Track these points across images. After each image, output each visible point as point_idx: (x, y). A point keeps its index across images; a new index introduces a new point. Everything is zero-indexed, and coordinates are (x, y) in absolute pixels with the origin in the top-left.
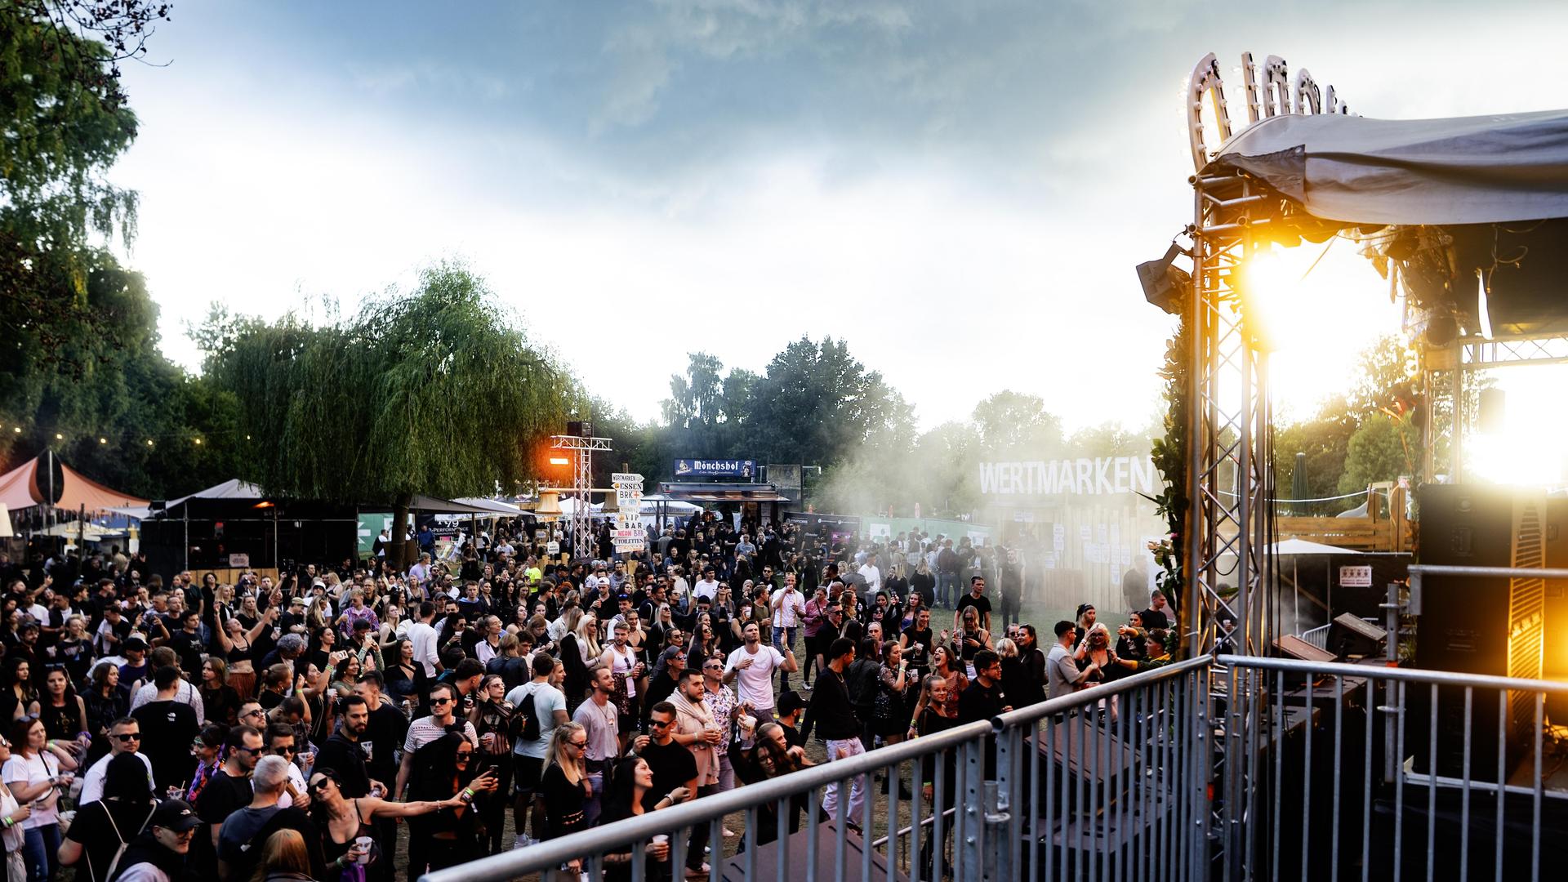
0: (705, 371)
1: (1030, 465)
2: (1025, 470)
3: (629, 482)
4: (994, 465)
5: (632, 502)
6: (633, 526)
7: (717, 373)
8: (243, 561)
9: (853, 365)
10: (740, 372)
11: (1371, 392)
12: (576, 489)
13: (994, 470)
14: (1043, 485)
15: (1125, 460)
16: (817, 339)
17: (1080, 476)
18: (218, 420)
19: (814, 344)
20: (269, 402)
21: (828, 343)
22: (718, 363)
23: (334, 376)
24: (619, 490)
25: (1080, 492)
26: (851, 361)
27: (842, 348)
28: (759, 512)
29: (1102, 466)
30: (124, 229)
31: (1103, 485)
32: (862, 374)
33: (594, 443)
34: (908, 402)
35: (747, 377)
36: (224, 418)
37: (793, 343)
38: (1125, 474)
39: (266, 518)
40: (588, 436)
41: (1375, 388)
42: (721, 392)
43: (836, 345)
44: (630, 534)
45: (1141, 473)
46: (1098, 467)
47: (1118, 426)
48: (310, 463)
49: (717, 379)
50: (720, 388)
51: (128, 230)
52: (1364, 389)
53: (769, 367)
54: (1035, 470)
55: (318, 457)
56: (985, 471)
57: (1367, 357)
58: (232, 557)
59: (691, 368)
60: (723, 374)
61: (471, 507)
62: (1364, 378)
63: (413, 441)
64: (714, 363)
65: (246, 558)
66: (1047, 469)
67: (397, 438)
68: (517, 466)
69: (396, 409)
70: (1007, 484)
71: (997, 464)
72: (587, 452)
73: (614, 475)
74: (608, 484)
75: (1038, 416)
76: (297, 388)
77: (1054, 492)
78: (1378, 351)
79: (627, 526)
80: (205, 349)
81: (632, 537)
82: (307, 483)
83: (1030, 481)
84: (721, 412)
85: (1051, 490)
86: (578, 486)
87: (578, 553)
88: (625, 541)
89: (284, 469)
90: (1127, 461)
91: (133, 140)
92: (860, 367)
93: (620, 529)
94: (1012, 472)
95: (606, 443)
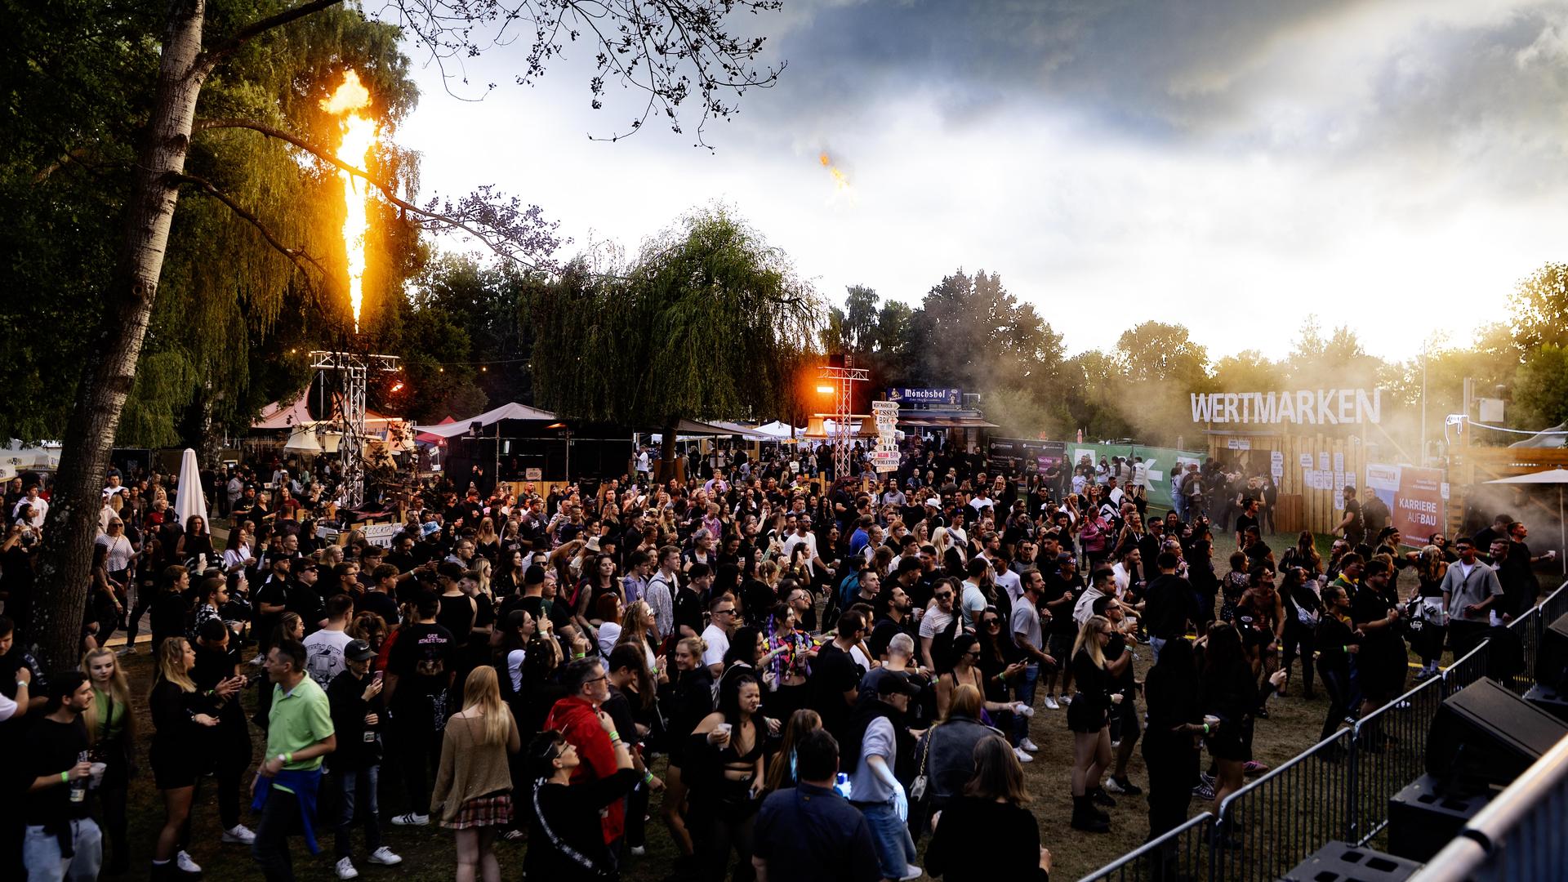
0: (863, 303)
1: (1246, 396)
2: (1241, 401)
3: (887, 409)
4: (1207, 395)
5: (889, 426)
6: (890, 449)
7: (873, 305)
8: (536, 474)
9: (1006, 297)
10: (894, 304)
11: (1537, 322)
12: (837, 415)
13: (1207, 401)
14: (1260, 415)
15: (1350, 392)
16: (970, 272)
17: (1300, 407)
18: (448, 348)
19: (968, 277)
20: (566, 336)
21: (981, 276)
22: (875, 296)
23: (621, 313)
24: (878, 416)
25: (1300, 422)
26: (1004, 294)
27: (996, 280)
28: (965, 436)
29: (1325, 397)
30: (408, 184)
31: (1326, 416)
32: (1015, 306)
33: (854, 373)
34: (1056, 333)
35: (901, 308)
36: (453, 347)
37: (948, 277)
38: (1350, 406)
39: (560, 437)
40: (849, 367)
41: (1540, 318)
42: (877, 322)
43: (989, 279)
44: (887, 455)
45: (1367, 404)
46: (1321, 398)
47: (1257, 355)
48: (603, 389)
49: (873, 311)
50: (876, 320)
51: (411, 185)
52: (1530, 320)
53: (925, 300)
54: (1251, 401)
55: (610, 384)
56: (1197, 401)
57: (1533, 288)
58: (529, 471)
59: (849, 301)
60: (879, 306)
61: (722, 429)
62: (1529, 308)
63: (693, 371)
64: (871, 295)
65: (539, 472)
66: (1265, 400)
67: (678, 368)
68: (769, 395)
69: (678, 343)
70: (1220, 413)
71: (1211, 395)
72: (847, 382)
73: (874, 402)
74: (869, 410)
75: (1182, 346)
76: (590, 323)
77: (1273, 421)
78: (1544, 282)
79: (885, 449)
80: (418, 284)
81: (889, 458)
82: (599, 407)
83: (1246, 412)
84: (877, 342)
85: (1269, 420)
86: (840, 412)
87: (839, 471)
88: (883, 462)
89: (581, 395)
90: (1353, 394)
91: (414, 107)
92: (1013, 299)
93: (879, 452)
94: (1227, 402)
95: (863, 373)
